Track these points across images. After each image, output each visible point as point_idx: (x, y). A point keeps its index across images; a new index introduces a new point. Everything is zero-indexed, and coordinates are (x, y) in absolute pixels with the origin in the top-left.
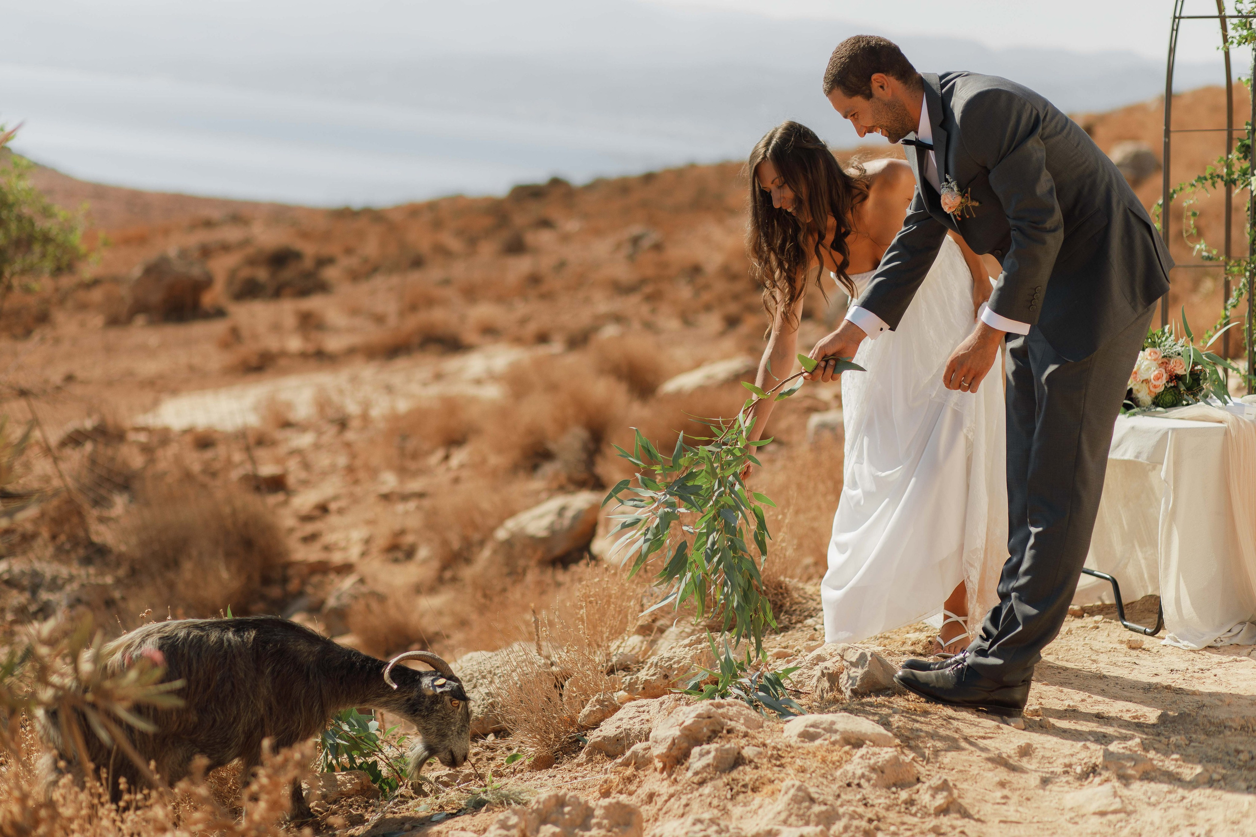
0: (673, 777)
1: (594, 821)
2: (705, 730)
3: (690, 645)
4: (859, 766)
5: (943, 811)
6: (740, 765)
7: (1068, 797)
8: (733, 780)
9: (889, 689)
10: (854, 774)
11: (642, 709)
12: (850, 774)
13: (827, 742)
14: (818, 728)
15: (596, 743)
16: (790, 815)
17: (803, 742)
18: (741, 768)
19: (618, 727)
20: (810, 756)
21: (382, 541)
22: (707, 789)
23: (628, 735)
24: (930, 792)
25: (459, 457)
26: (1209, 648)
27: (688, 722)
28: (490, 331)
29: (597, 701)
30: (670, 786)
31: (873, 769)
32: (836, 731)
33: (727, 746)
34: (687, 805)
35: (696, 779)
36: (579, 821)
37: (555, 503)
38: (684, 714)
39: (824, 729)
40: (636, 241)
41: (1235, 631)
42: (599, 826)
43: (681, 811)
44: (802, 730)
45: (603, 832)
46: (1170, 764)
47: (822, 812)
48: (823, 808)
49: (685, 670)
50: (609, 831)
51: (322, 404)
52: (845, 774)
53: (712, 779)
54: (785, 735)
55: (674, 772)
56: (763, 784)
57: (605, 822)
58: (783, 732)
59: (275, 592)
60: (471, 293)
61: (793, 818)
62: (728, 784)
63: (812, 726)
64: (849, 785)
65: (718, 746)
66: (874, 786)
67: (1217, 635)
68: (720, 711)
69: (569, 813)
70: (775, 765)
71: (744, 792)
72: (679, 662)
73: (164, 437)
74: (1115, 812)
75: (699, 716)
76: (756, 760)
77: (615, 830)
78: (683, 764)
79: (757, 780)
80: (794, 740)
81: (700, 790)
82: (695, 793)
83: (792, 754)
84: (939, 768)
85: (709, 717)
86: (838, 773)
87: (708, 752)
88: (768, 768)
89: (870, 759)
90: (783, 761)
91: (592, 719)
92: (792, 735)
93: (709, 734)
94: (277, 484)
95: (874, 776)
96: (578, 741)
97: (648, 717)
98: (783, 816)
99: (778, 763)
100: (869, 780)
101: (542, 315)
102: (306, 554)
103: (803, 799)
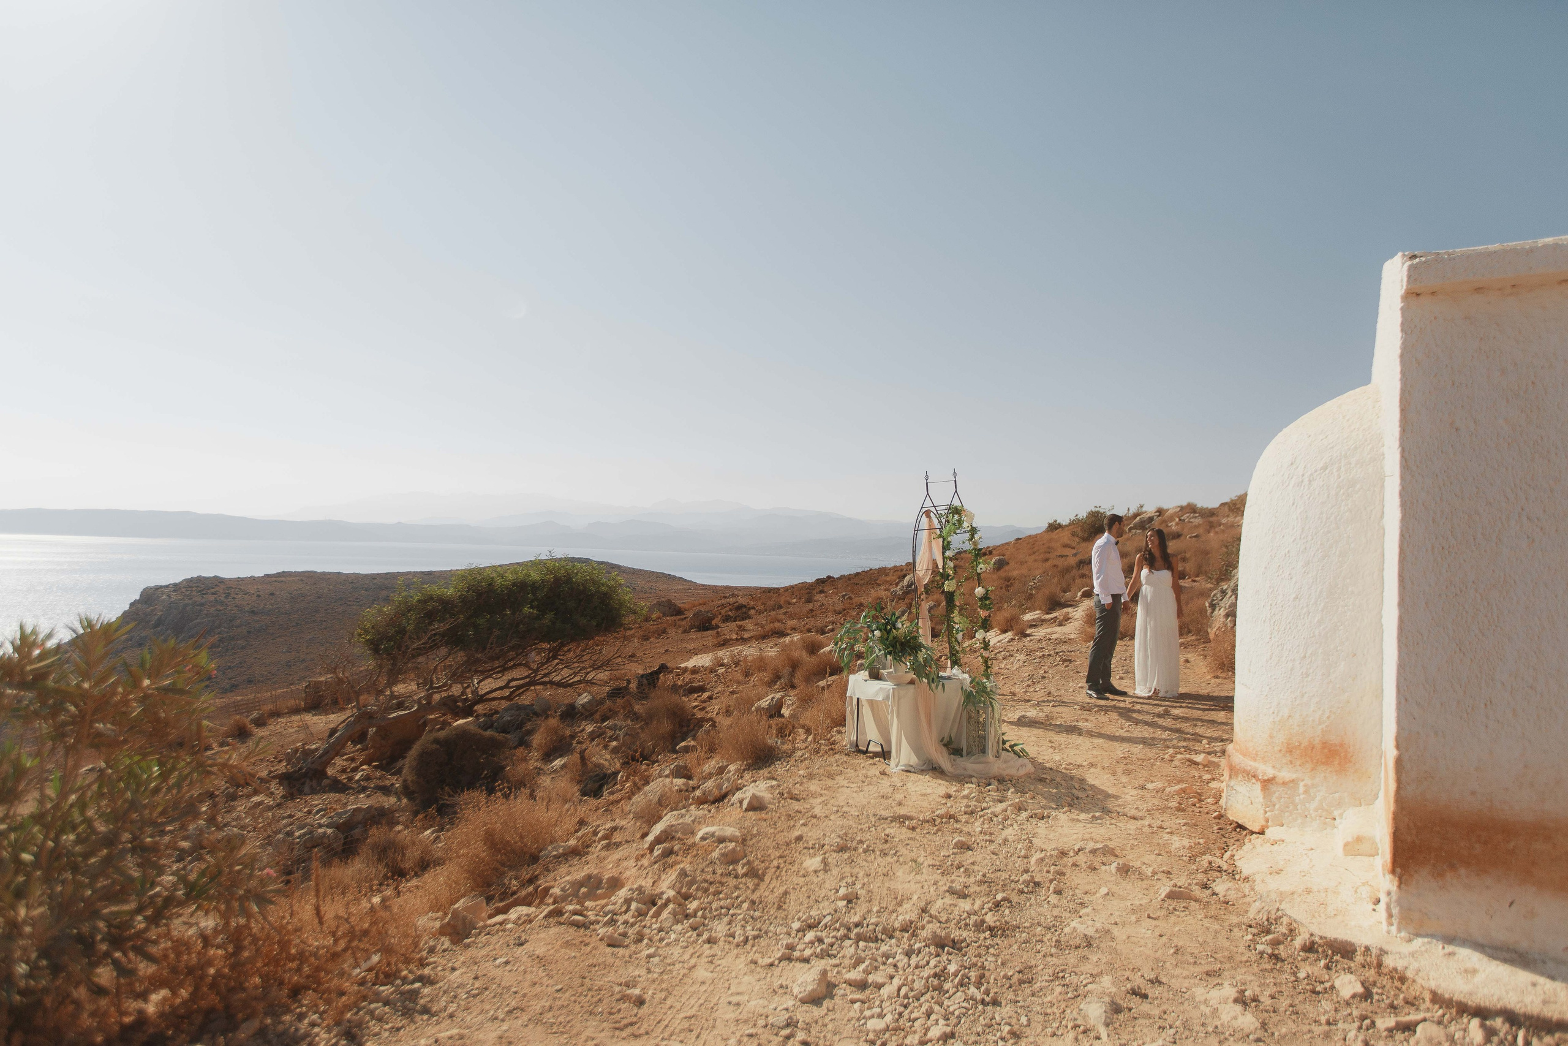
13: (710, 841)
14: (708, 834)
17: (700, 841)
18: (671, 855)
20: (701, 848)
22: (656, 866)
28: (794, 629)
31: (723, 854)
32: (714, 836)
47: (689, 880)
49: (710, 791)
51: (732, 657)
53: (659, 860)
56: (673, 865)
58: (697, 835)
59: (685, 729)
64: (711, 862)
65: (664, 845)
66: (721, 862)
68: (672, 827)
70: (686, 853)
73: (685, 670)
76: (678, 851)
80: (697, 840)
83: (694, 847)
86: (709, 856)
87: (660, 848)
88: (681, 855)
90: (689, 851)
93: (665, 838)
95: (722, 858)
101: (811, 622)
102: (699, 715)
103: (683, 873)
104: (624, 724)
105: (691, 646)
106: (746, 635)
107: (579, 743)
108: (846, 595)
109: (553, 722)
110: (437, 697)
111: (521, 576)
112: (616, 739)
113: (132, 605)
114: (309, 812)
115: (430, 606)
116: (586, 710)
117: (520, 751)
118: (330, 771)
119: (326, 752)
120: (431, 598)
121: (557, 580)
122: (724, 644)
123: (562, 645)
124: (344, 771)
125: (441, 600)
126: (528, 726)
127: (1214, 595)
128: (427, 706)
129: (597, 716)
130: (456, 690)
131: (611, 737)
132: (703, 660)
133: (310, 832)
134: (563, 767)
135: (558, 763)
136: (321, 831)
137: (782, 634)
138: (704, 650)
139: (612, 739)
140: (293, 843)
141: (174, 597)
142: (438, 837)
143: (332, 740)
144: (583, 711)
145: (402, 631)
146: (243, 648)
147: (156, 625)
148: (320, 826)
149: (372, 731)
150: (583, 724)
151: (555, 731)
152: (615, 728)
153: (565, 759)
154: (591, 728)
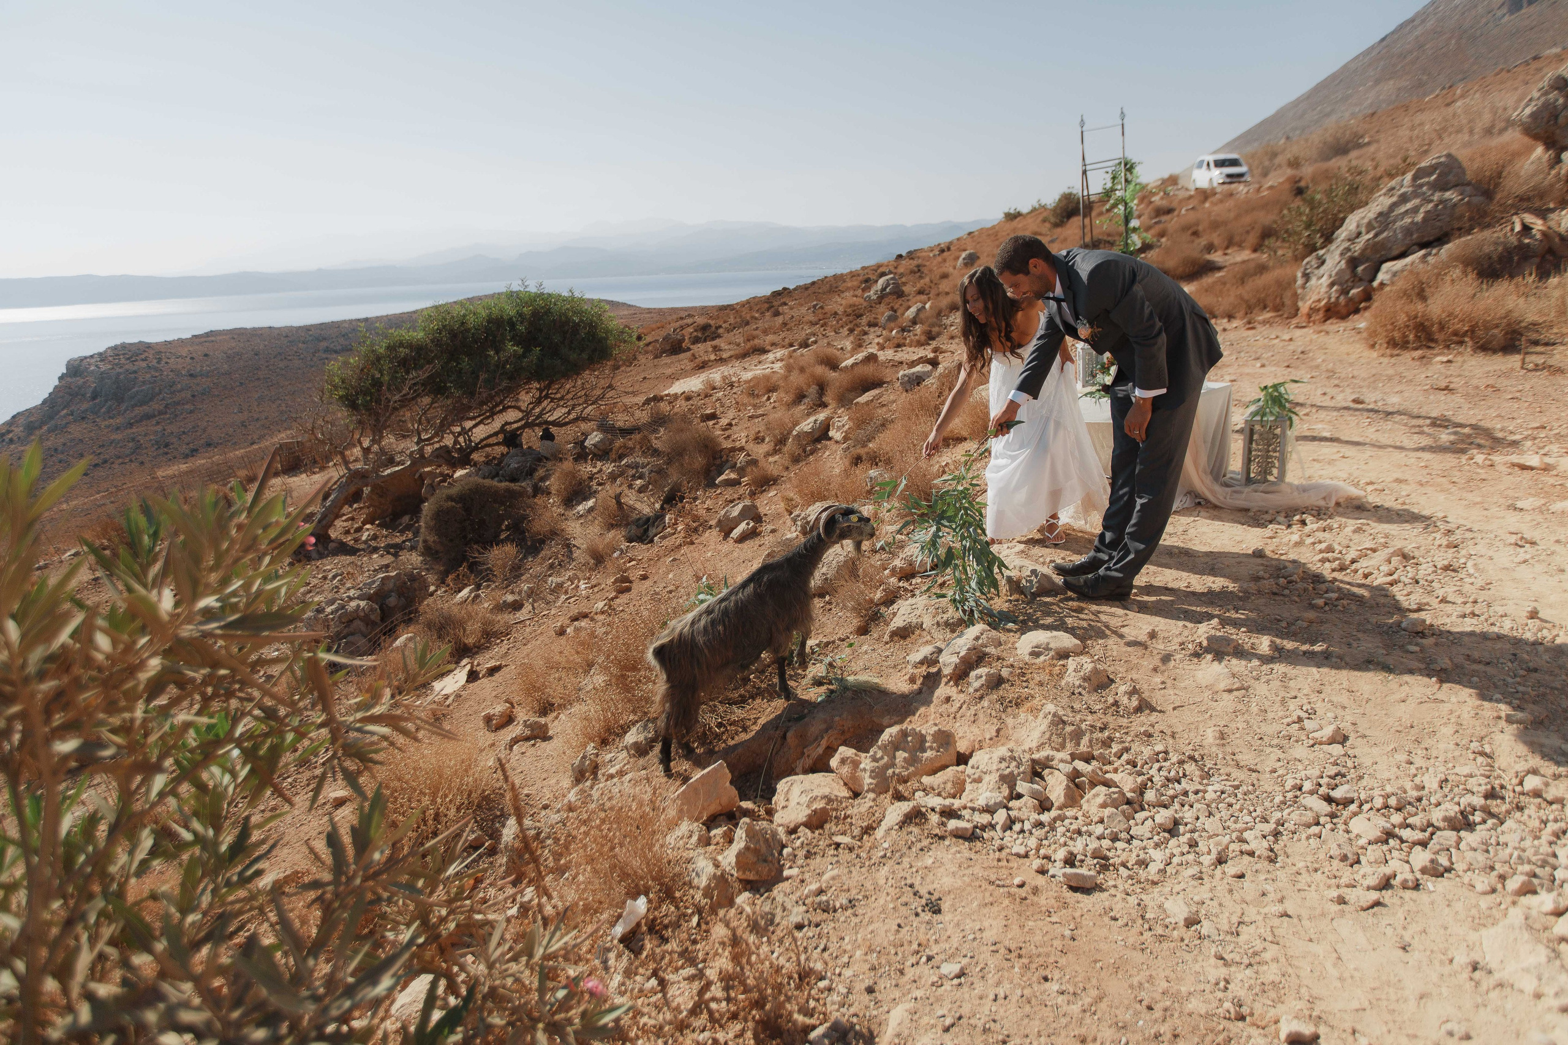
0: (959, 688)
2: (974, 657)
4: (1076, 677)
5: (1139, 710)
6: (1002, 684)
7: (1199, 675)
8: (1002, 696)
9: (1052, 591)
10: (1074, 684)
12: (1071, 684)
13: (1048, 658)
14: (1038, 645)
15: (896, 626)
16: (1052, 735)
17: (1033, 659)
18: (1003, 686)
19: (904, 620)
20: (1041, 671)
21: (752, 437)
22: (985, 703)
23: (910, 626)
24: (1127, 696)
25: (774, 396)
28: (773, 344)
29: (883, 589)
30: (958, 693)
31: (1085, 679)
32: (1051, 647)
33: (992, 669)
34: (976, 714)
35: (978, 694)
37: (812, 419)
38: (959, 647)
39: (1044, 649)
42: (931, 748)
43: (973, 718)
44: (1031, 650)
45: (934, 753)
46: (1241, 636)
47: (1072, 731)
48: (1073, 728)
50: (938, 751)
51: (724, 378)
52: (1067, 683)
53: (987, 695)
54: (1021, 653)
55: (959, 685)
56: (1022, 700)
57: (935, 745)
58: (1018, 650)
59: (718, 462)
60: (766, 332)
61: (1054, 737)
62: (999, 700)
63: (1036, 647)
64: (1073, 694)
65: (985, 670)
66: (1089, 692)
69: (911, 741)
70: (1023, 681)
71: (1011, 707)
72: (916, 557)
73: (676, 396)
74: (1238, 689)
75: (969, 649)
76: (1011, 679)
78: (964, 680)
79: (1016, 697)
80: (1027, 658)
81: (982, 703)
82: (978, 705)
83: (1030, 671)
84: (1113, 661)
86: (1063, 683)
87: (981, 675)
88: (1019, 685)
89: (1078, 669)
90: (1027, 677)
91: (882, 600)
92: (1025, 653)
93: (976, 660)
94: (713, 416)
95: (1087, 684)
96: (878, 613)
97: (919, 614)
98: (1047, 735)
99: (1024, 679)
100: (1085, 688)
101: (789, 336)
102: (727, 445)
103: (1058, 722)
104: (645, 461)
105: (669, 371)
106: (725, 355)
107: (599, 484)
109: (568, 465)
110: (428, 450)
111: (495, 312)
112: (640, 478)
113: (61, 378)
114: (325, 578)
115: (403, 352)
116: (599, 449)
117: (539, 500)
118: (333, 534)
119: (324, 516)
120: (401, 345)
121: (535, 314)
122: (703, 366)
123: (551, 383)
124: (347, 532)
125: (410, 346)
126: (541, 472)
127: (1308, 263)
128: (420, 459)
129: (613, 455)
130: (448, 441)
131: (633, 476)
132: (693, 384)
133: (343, 607)
134: (591, 510)
135: (581, 508)
136: (353, 604)
137: (764, 351)
138: (683, 374)
139: (634, 477)
140: (326, 620)
141: (104, 367)
142: (477, 596)
143: (328, 503)
144: (596, 451)
145: (377, 384)
146: (191, 412)
147: (94, 398)
148: (351, 599)
149: (367, 490)
150: (599, 464)
151: (572, 475)
152: (636, 466)
153: (590, 503)
154: (609, 468)
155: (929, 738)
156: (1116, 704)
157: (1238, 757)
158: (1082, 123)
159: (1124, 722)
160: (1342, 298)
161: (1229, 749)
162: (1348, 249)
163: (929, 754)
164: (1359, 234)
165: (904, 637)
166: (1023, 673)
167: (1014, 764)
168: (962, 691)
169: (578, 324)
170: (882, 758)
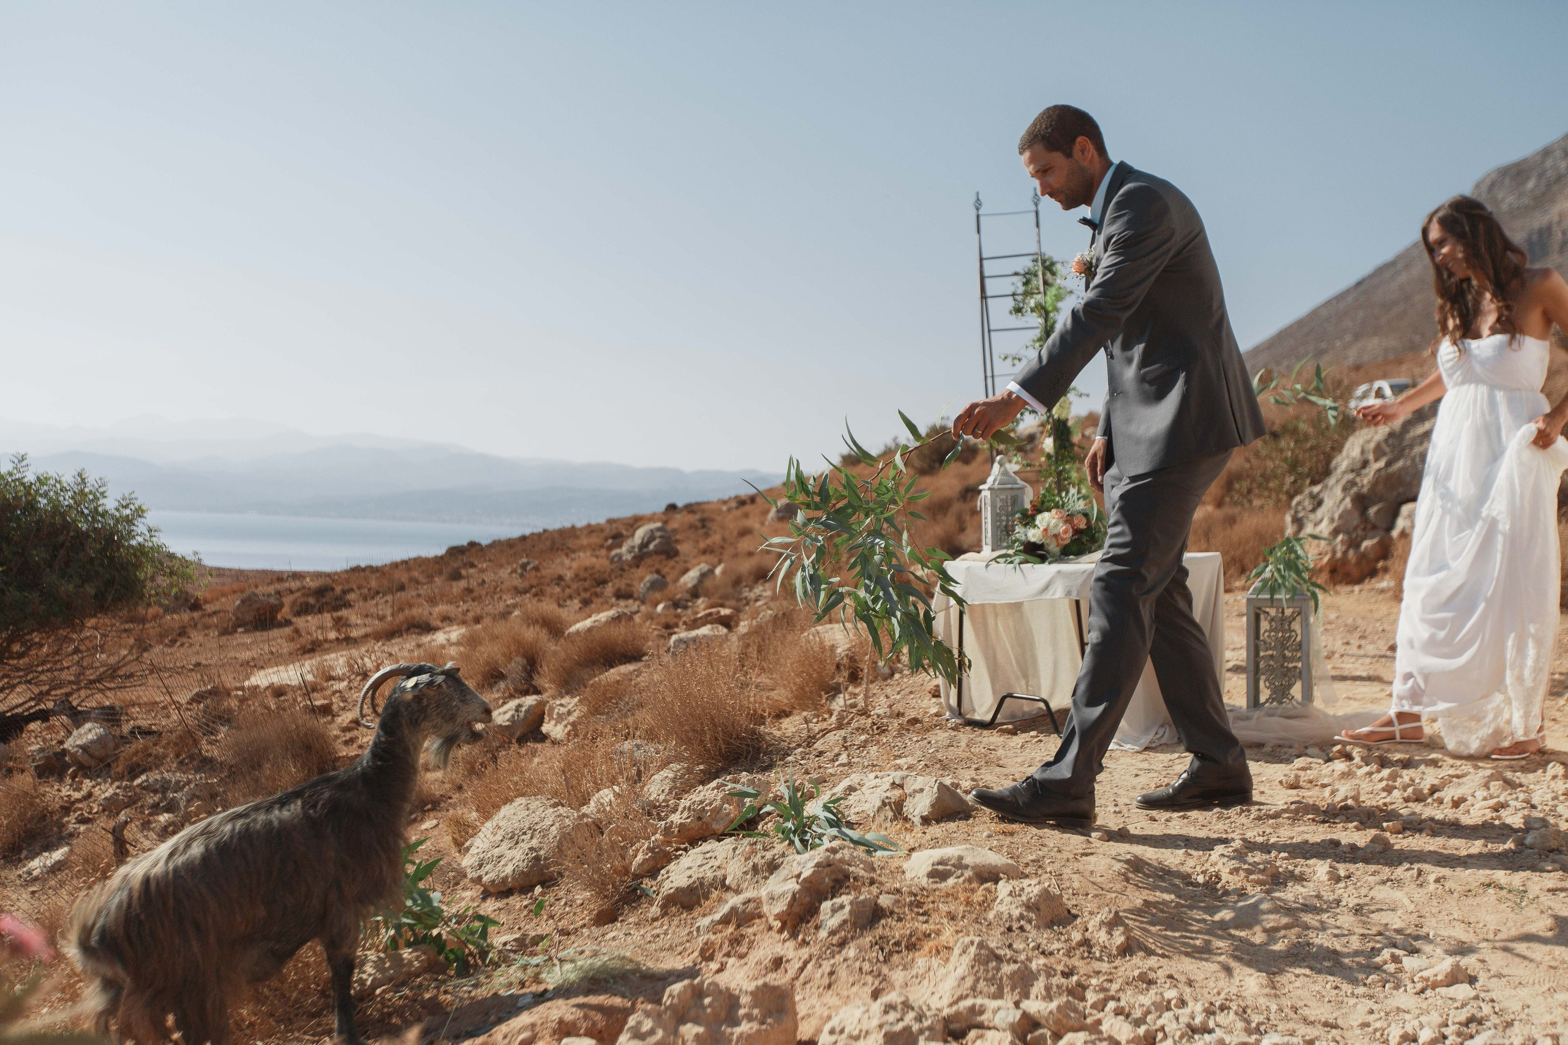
0: (800, 937)
1: (742, 1012)
2: (827, 880)
3: (718, 788)
4: (1013, 906)
6: (880, 919)
8: (881, 938)
9: (959, 813)
10: (1010, 916)
11: (708, 855)
12: (1005, 916)
13: (961, 880)
14: (947, 865)
15: (669, 895)
16: (977, 980)
17: (936, 882)
18: (883, 922)
19: (690, 877)
20: (950, 899)
22: (851, 952)
23: (702, 884)
24: (1104, 929)
26: (1147, 749)
27: (807, 873)
28: (447, 619)
29: (648, 848)
30: (796, 949)
31: (1028, 907)
32: (966, 867)
33: (862, 897)
34: (831, 973)
35: (835, 939)
36: (723, 1014)
37: (513, 704)
38: (799, 863)
39: (953, 865)
40: (524, 566)
41: (1161, 733)
42: (749, 1017)
43: (826, 981)
44: (930, 868)
45: (755, 1026)
47: (1014, 973)
48: (1015, 967)
49: (717, 811)
50: (762, 1023)
52: (999, 915)
53: (852, 938)
54: (908, 875)
55: (799, 932)
56: (919, 939)
57: (756, 1011)
58: (904, 872)
61: (982, 984)
62: (876, 943)
63: (939, 863)
64: (1010, 929)
65: (851, 897)
66: (1038, 927)
67: (1150, 737)
68: (838, 856)
69: (710, 1005)
70: (918, 914)
71: (898, 952)
72: (710, 804)
73: (257, 690)
75: (818, 865)
76: (896, 910)
77: (769, 1020)
78: (808, 922)
79: (911, 936)
80: (924, 882)
81: (844, 952)
82: (837, 957)
83: (931, 899)
84: (1074, 894)
85: (829, 865)
86: (991, 915)
87: (842, 907)
88: (913, 919)
89: (1020, 895)
90: (925, 908)
91: (646, 867)
92: (920, 875)
93: (831, 884)
94: (326, 710)
95: (1032, 915)
96: (635, 890)
97: (717, 863)
98: (969, 982)
99: (921, 911)
100: (1030, 921)
101: (476, 609)
103: (988, 958)
104: (184, 778)
105: (246, 655)
106: (354, 633)
107: (82, 821)
108: (528, 563)
109: (24, 781)
116: (92, 756)
122: (313, 648)
123: (18, 635)
127: (1299, 504)
129: (118, 768)
131: (155, 805)
132: (289, 675)
134: (58, 863)
135: (36, 865)
137: (427, 628)
138: (276, 659)
139: (156, 809)
144: (85, 759)
150: (87, 784)
151: (27, 798)
152: (164, 787)
153: (58, 855)
154: (106, 790)
155: (745, 1000)
156: (1086, 943)
157: (1306, 1012)
158: (978, 204)
159: (1104, 966)
160: (1351, 553)
161: (1286, 1002)
162: (1352, 483)
163: (745, 1027)
164: (1365, 464)
165: (689, 907)
166: (918, 902)
167: (911, 1015)
168: (804, 943)
169: (86, 535)
170: (652, 1032)
